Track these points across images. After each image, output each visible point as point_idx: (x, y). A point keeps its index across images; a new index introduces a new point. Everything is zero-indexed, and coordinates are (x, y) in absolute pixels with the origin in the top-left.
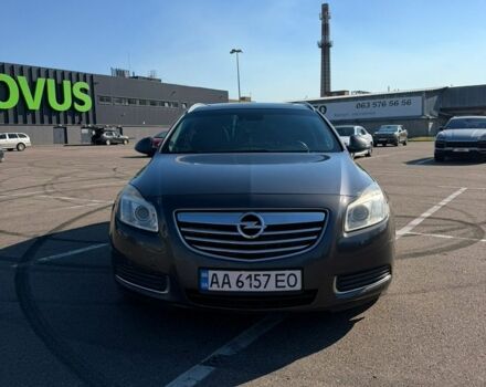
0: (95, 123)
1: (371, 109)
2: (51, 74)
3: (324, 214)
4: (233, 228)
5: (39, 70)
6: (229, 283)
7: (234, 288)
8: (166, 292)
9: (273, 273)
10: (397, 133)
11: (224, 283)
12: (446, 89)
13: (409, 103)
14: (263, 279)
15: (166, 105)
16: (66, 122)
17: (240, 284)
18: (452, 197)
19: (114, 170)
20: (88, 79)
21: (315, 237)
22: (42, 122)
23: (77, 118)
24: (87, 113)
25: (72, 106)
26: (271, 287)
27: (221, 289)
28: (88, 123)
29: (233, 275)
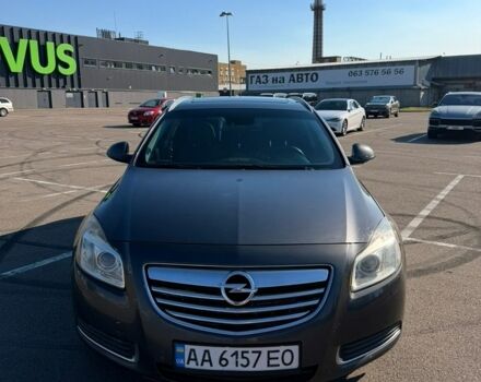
0: (80, 87)
1: (363, 77)
2: (34, 35)
3: (327, 271)
4: (216, 291)
5: (21, 30)
6: (210, 361)
7: (216, 367)
8: (133, 360)
9: (265, 350)
10: (389, 105)
11: (204, 360)
12: (439, 58)
13: (401, 72)
14: (252, 357)
15: (154, 68)
16: (50, 86)
17: (224, 362)
18: (450, 187)
19: (97, 143)
20: (73, 41)
21: (316, 302)
22: (26, 85)
23: (61, 81)
24: (72, 76)
25: (56, 70)
26: (262, 366)
27: (199, 367)
28: (73, 87)
29: (215, 352)
